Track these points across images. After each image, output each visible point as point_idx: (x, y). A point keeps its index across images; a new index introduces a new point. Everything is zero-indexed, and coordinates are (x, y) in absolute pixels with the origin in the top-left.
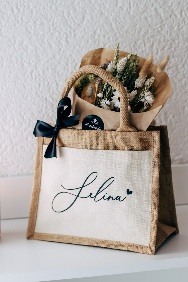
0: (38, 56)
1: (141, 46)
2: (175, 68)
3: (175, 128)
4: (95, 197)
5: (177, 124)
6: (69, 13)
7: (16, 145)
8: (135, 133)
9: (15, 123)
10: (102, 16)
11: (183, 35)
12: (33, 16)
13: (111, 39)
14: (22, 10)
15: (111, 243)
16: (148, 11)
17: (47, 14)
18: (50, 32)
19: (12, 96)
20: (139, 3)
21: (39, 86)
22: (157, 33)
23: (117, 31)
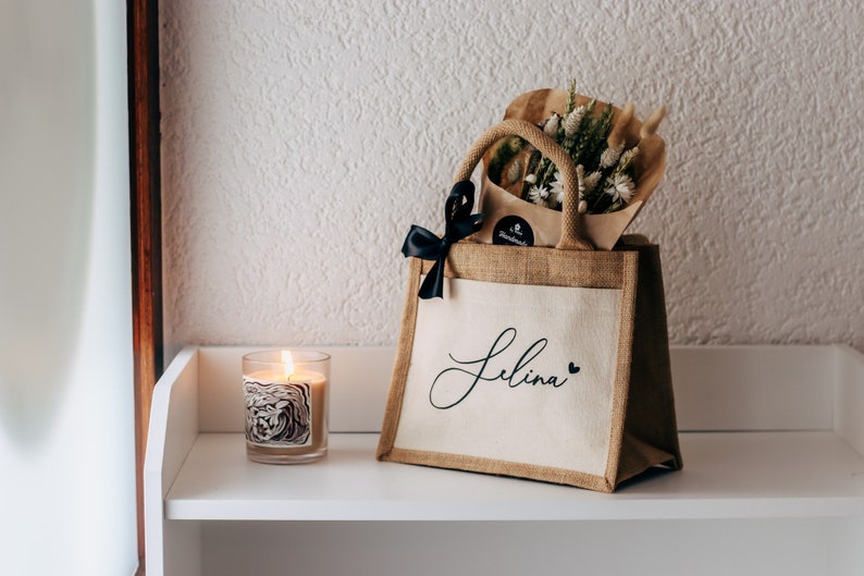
0: (433, 103)
1: (647, 91)
2: (718, 140)
3: (716, 268)
4: (511, 377)
5: (720, 260)
6: (499, 18)
7: (378, 283)
8: (590, 254)
9: (378, 237)
10: (567, 26)
11: (738, 73)
12: (425, 22)
13: (585, 76)
14: (403, 8)
15: (535, 469)
16: (665, 20)
17: (455, 19)
18: (458, 55)
19: (375, 182)
20: (646, 3)
21: (432, 163)
22: (682, 67)
23: (598, 59)
